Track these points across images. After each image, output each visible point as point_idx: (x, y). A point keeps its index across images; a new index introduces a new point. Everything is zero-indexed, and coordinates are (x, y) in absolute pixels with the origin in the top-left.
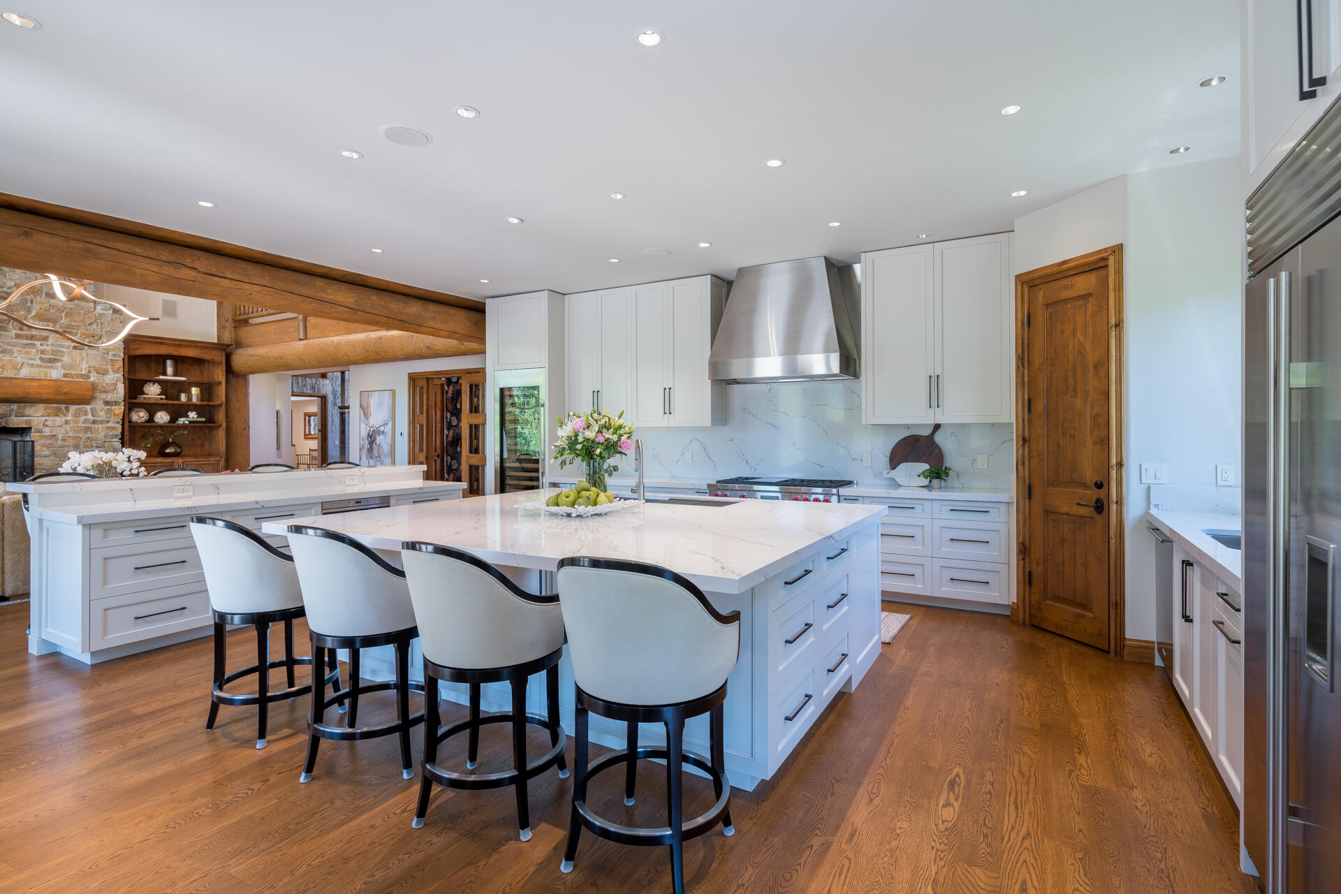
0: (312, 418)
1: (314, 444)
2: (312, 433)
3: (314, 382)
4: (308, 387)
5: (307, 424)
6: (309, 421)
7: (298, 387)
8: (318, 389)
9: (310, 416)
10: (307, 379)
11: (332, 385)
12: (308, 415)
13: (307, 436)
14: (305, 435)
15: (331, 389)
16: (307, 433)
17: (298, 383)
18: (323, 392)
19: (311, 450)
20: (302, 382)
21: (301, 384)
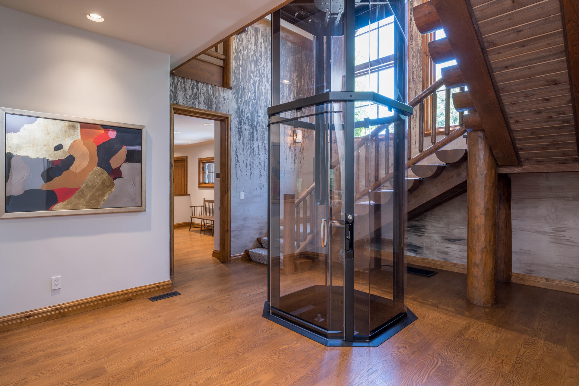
0: (207, 165)
1: (210, 194)
2: (207, 182)
3: (211, 91)
4: (202, 100)
5: (201, 171)
6: (204, 168)
7: (185, 96)
8: (217, 104)
9: (204, 163)
10: (200, 84)
11: (237, 101)
12: (202, 162)
13: (202, 185)
14: (200, 183)
15: (236, 107)
16: (201, 181)
17: (185, 90)
18: (223, 111)
19: (205, 201)
20: (192, 89)
21: (190, 92)
